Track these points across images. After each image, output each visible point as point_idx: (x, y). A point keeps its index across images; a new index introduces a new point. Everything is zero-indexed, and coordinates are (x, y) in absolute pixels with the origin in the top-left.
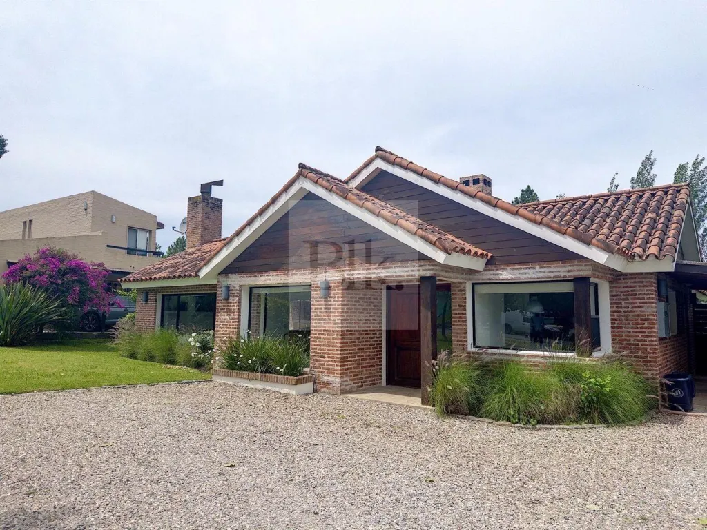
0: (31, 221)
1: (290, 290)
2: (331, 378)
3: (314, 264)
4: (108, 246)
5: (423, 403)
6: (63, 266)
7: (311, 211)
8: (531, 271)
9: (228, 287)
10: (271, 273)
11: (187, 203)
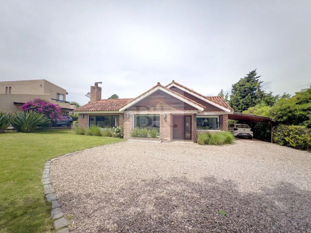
0: (10, 87)
1: (156, 116)
2: (167, 138)
3: (162, 109)
4: (52, 99)
5: (194, 143)
6: (47, 105)
7: (159, 95)
8: (211, 113)
9: (129, 114)
10: (145, 111)
11: (90, 88)
